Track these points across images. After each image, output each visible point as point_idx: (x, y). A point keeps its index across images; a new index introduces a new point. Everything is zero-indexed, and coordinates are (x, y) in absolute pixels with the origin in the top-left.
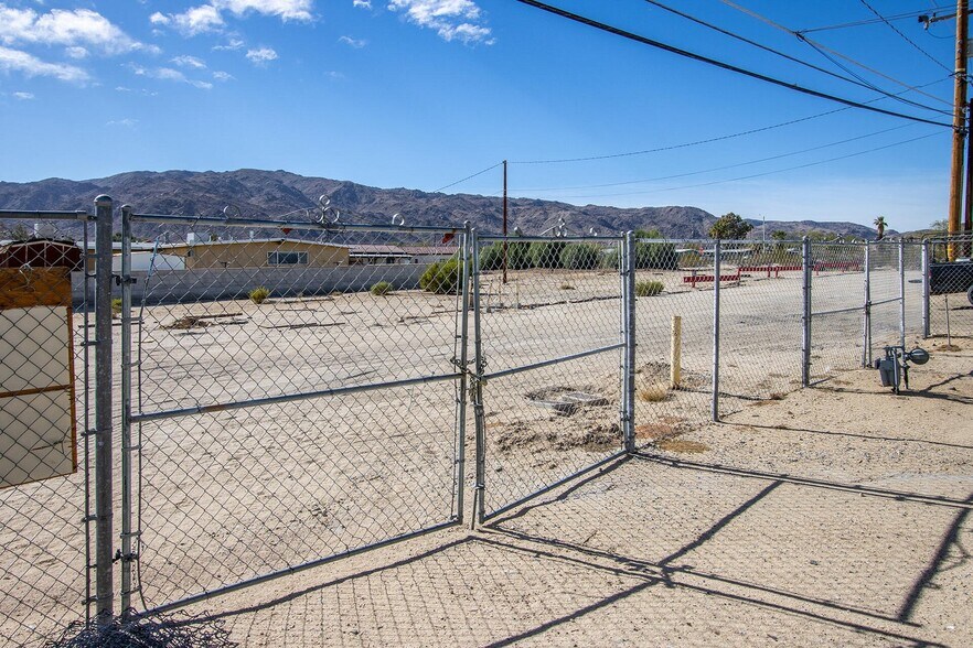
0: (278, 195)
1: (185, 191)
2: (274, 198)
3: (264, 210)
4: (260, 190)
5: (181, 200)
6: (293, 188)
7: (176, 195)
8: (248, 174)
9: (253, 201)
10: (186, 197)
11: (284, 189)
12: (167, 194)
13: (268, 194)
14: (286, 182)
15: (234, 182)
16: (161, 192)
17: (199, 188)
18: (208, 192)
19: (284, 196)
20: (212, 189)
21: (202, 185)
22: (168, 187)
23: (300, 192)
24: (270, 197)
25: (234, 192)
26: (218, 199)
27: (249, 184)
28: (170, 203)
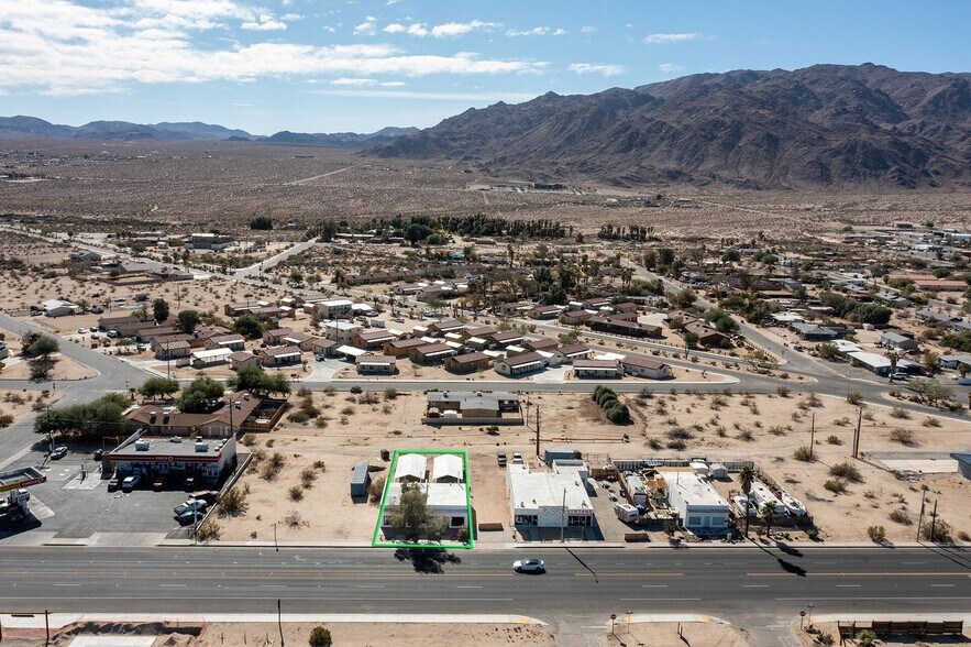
0: (853, 103)
1: (736, 107)
2: (845, 111)
3: (825, 130)
4: (830, 97)
5: (728, 121)
6: (878, 91)
7: (724, 114)
8: (821, 72)
9: (816, 116)
10: (733, 116)
11: (864, 93)
12: (716, 111)
13: (841, 102)
14: (871, 83)
15: (799, 89)
16: (711, 108)
17: (754, 101)
18: (761, 108)
19: (860, 105)
20: (768, 102)
21: (759, 96)
22: (721, 101)
23: (888, 96)
24: (839, 109)
25: (796, 103)
26: (772, 117)
27: (818, 90)
28: (716, 125)
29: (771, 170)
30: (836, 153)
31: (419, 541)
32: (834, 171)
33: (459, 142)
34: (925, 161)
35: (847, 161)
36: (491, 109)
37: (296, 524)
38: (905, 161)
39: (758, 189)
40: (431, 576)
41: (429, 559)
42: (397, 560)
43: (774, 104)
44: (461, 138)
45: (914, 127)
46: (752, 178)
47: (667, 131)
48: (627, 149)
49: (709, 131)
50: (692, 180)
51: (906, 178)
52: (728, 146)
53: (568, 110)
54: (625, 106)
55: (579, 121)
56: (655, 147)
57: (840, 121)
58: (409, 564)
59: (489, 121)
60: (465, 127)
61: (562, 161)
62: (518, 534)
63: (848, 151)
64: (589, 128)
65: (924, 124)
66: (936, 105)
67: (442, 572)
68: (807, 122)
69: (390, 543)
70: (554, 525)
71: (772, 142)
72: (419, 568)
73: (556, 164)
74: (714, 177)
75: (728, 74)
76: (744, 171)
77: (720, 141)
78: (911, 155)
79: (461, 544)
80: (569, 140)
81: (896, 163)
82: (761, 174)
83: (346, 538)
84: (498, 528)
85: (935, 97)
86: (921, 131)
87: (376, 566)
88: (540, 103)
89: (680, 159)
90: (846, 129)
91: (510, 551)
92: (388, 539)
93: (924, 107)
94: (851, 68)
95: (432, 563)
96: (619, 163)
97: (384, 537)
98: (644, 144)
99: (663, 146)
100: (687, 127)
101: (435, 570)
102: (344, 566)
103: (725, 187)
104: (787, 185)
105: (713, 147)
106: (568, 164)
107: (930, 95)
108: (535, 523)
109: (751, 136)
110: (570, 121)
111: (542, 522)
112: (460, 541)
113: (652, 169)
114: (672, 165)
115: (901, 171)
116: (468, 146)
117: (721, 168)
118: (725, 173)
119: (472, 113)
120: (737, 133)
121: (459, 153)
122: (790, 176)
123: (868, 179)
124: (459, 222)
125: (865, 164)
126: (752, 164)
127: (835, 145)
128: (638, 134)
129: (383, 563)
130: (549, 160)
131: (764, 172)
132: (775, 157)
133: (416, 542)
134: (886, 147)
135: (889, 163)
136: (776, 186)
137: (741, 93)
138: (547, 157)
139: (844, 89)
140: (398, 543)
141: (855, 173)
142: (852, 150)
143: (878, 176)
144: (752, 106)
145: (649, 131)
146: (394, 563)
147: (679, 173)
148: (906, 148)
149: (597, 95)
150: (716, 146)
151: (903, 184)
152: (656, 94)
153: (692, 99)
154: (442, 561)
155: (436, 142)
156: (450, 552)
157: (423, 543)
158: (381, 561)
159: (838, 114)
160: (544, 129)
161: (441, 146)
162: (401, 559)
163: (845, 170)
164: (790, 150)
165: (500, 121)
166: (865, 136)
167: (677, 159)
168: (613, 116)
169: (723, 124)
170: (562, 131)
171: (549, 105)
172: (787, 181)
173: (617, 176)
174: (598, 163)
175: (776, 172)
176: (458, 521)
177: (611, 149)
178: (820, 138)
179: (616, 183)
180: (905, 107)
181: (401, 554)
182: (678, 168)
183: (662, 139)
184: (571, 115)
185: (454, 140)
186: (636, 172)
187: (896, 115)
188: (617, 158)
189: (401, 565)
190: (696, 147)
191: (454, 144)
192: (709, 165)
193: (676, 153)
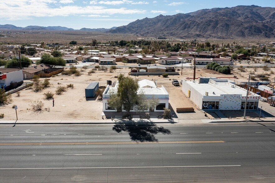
0: (250, 16)
1: (216, 16)
2: (248, 17)
3: (243, 22)
4: (243, 14)
5: (214, 20)
6: (257, 12)
7: (213, 18)
8: (240, 7)
9: (240, 19)
10: (215, 18)
11: (253, 13)
12: (210, 18)
13: (246, 15)
14: (254, 10)
15: (234, 12)
16: (208, 17)
17: (221, 15)
18: (224, 16)
19: (252, 16)
20: (225, 15)
21: (222, 13)
22: (211, 15)
23: (259, 14)
24: (246, 17)
25: (233, 15)
26: (227, 19)
27: (239, 12)
28: (211, 21)
29: (227, 33)
30: (246, 28)
31: (133, 119)
32: (246, 34)
33: (135, 29)
34: (272, 31)
35: (250, 31)
36: (144, 20)
37: (40, 110)
38: (267, 30)
39: (224, 39)
40: (146, 144)
41: (141, 130)
42: (115, 132)
43: (227, 16)
44: (135, 28)
45: (268, 22)
46: (222, 36)
47: (196, 23)
48: (185, 28)
49: (209, 23)
50: (204, 37)
51: (267, 35)
52: (214, 27)
53: (166, 19)
54: (183, 18)
55: (170, 22)
56: (193, 28)
57: (246, 20)
58: (125, 135)
59: (143, 23)
60: (136, 25)
61: (165, 33)
62: (207, 114)
63: (250, 28)
64: (172, 24)
65: (271, 21)
66: (274, 16)
67: (157, 140)
68: (237, 20)
69: (110, 121)
70: (231, 109)
71: (227, 26)
72: (134, 138)
73: (163, 33)
74: (210, 36)
75: (212, 9)
76: (219, 34)
77: (212, 26)
78: (268, 29)
79: (167, 121)
80: (167, 27)
81: (264, 31)
82: (224, 35)
83: (76, 117)
84: (191, 111)
85: (273, 14)
86: (270, 23)
87: (96, 136)
88: (158, 18)
89: (200, 31)
90: (248, 22)
91: (205, 124)
92: (108, 118)
93: (270, 16)
94: (248, 6)
95: (145, 134)
96: (182, 33)
97: (105, 117)
98: (189, 27)
99: (195, 27)
100: (202, 22)
101: (150, 139)
102: (67, 137)
103: (214, 38)
104: (232, 38)
105: (210, 27)
106: (167, 33)
107: (272, 13)
108: (217, 107)
109: (221, 24)
110: (166, 22)
111: (222, 107)
112: (165, 118)
113: (192, 34)
114: (198, 33)
115: (266, 33)
116: (137, 30)
117: (212, 33)
118: (213, 35)
119: (138, 21)
120: (217, 23)
121: (135, 32)
122: (233, 35)
123: (256, 36)
124: (136, 42)
125: (255, 32)
126: (222, 32)
127: (246, 26)
128: (187, 24)
129: (103, 134)
130: (161, 32)
131: (225, 34)
132: (228, 30)
133: (130, 119)
134: (261, 27)
135: (262, 31)
136: (229, 38)
137: (217, 13)
138: (161, 31)
139: (246, 12)
140: (117, 120)
141: (252, 34)
142: (251, 27)
143: (259, 35)
144: (221, 16)
145: (191, 24)
146: (112, 134)
147: (200, 35)
148: (267, 27)
149: (174, 15)
150: (211, 27)
151: (267, 37)
152: (192, 15)
153: (202, 15)
154: (155, 131)
155: (128, 29)
156: (159, 126)
157: (136, 120)
158: (102, 133)
159: (246, 18)
160: (159, 24)
161: (129, 30)
162: (118, 131)
163: (249, 33)
164: (232, 28)
165: (146, 23)
166: (254, 24)
167: (199, 31)
168: (180, 20)
169: (213, 21)
170: (164, 25)
171: (161, 18)
172: (232, 37)
173: (182, 36)
174: (176, 33)
175: (229, 34)
176: (161, 106)
177: (179, 29)
178: (242, 24)
179: (182, 38)
180: (264, 17)
181: (118, 128)
182: (200, 34)
183: (195, 26)
184: (167, 20)
185: (133, 28)
186: (187, 35)
187: (262, 19)
188: (181, 31)
189: (119, 135)
190: (205, 27)
191: (133, 29)
192: (209, 32)
193: (199, 29)
